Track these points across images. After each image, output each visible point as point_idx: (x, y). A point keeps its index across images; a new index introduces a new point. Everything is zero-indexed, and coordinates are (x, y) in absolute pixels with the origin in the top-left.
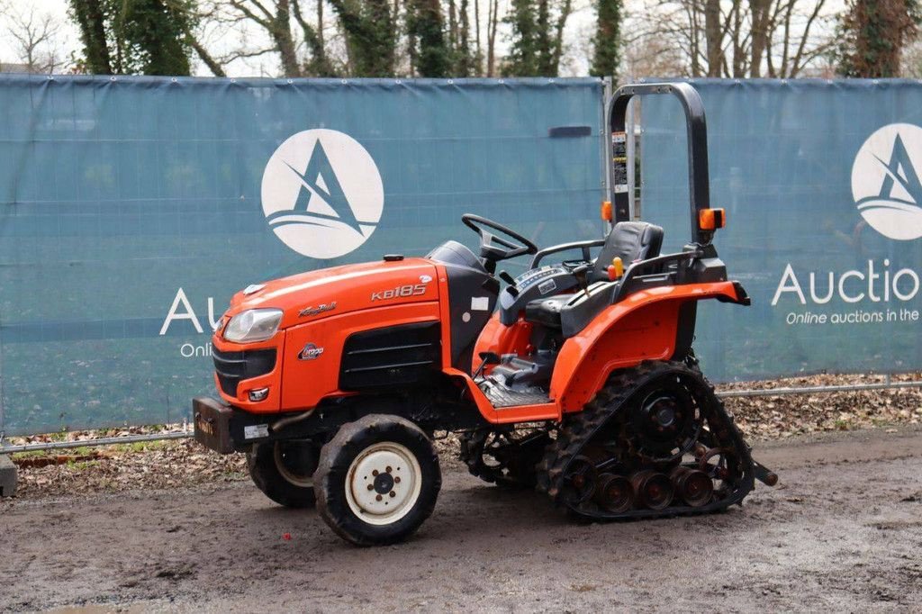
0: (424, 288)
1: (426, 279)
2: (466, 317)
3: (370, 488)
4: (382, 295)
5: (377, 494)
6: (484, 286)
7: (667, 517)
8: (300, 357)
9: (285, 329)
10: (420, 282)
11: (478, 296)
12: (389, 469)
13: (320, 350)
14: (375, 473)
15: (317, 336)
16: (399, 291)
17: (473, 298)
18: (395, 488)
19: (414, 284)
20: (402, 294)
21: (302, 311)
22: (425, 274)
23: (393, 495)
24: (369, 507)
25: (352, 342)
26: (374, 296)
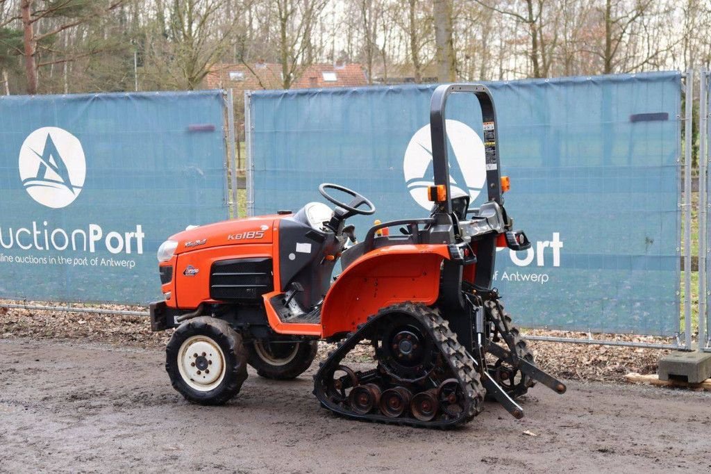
0: (262, 234)
1: (265, 228)
2: (292, 257)
3: (193, 365)
4: (234, 236)
5: (197, 370)
6: (307, 235)
7: (397, 424)
8: (184, 273)
9: (178, 254)
10: (260, 229)
11: (302, 242)
12: (204, 354)
13: (196, 271)
14: (196, 355)
15: (195, 262)
16: (247, 235)
17: (298, 244)
18: (209, 368)
19: (255, 230)
20: (247, 237)
21: (186, 244)
22: (263, 224)
23: (208, 372)
24: (194, 378)
25: (215, 267)
26: (229, 237)
